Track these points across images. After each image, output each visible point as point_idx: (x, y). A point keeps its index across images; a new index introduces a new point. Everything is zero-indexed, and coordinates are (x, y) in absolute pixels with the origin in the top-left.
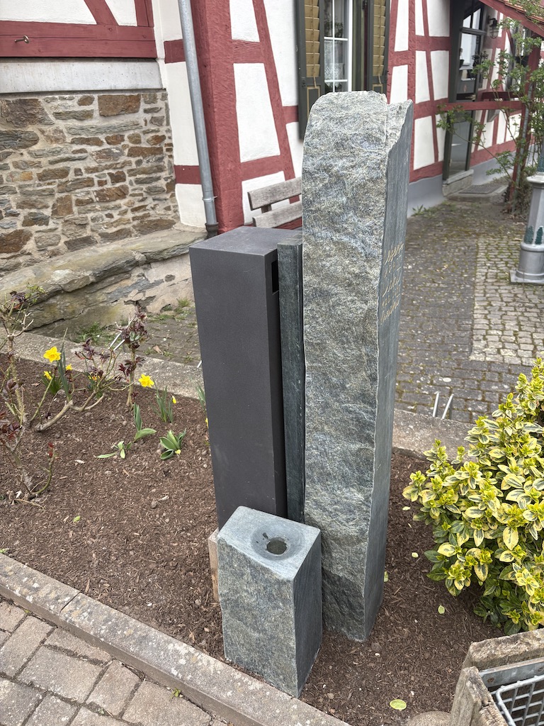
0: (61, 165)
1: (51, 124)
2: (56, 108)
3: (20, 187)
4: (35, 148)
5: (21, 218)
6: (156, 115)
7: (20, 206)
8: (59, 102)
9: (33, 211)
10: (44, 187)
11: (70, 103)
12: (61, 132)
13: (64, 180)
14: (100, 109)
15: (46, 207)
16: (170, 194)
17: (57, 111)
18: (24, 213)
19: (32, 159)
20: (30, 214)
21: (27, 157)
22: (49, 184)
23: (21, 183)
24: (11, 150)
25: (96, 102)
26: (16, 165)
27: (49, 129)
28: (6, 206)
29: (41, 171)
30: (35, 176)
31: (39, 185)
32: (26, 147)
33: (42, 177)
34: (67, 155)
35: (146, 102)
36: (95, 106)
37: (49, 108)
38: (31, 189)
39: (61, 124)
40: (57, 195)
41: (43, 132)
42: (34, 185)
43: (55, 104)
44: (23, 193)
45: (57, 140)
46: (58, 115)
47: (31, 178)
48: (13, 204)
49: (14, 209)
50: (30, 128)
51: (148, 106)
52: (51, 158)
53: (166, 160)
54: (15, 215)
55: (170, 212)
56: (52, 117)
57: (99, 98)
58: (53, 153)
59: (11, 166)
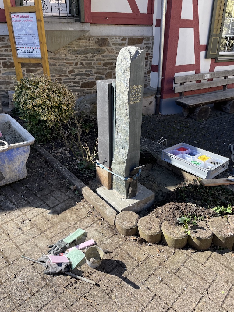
0: (111, 61)
1: (110, 46)
2: (113, 41)
3: (97, 67)
4: (104, 54)
5: (95, 77)
6: (148, 45)
7: (96, 73)
8: (115, 39)
9: (100, 75)
10: (104, 68)
11: (118, 40)
12: (113, 50)
13: (111, 66)
14: (128, 42)
15: (104, 74)
16: (148, 75)
17: (113, 42)
18: (96, 75)
19: (102, 58)
20: (98, 76)
21: (101, 57)
22: (106, 67)
23: (97, 65)
24: (96, 55)
25: (127, 40)
26: (97, 60)
27: (109, 48)
28: (92, 72)
29: (104, 62)
30: (102, 64)
31: (103, 67)
32: (101, 54)
33: (104, 64)
34: (114, 58)
35: (145, 41)
36: (126, 41)
37: (111, 41)
38: (100, 68)
39: (114, 47)
40: (108, 71)
41: (107, 49)
42: (101, 67)
43: (113, 40)
44: (97, 69)
45: (111, 52)
46: (114, 44)
47: (100, 64)
48: (94, 72)
49: (94, 74)
50: (104, 48)
51: (146, 42)
52: (108, 58)
53: (149, 62)
54: (94, 76)
55: (147, 82)
56: (111, 45)
57: (129, 39)
58: (110, 56)
59: (95, 60)
